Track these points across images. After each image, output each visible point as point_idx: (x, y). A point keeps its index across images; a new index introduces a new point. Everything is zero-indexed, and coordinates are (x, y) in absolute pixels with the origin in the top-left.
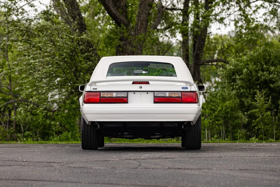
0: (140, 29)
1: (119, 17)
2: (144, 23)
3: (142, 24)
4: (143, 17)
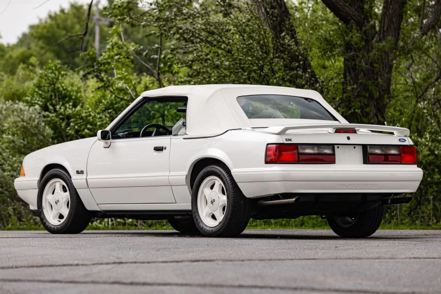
0: (387, 29)
1: (344, 9)
2: (394, 19)
3: (391, 21)
4: (392, 9)
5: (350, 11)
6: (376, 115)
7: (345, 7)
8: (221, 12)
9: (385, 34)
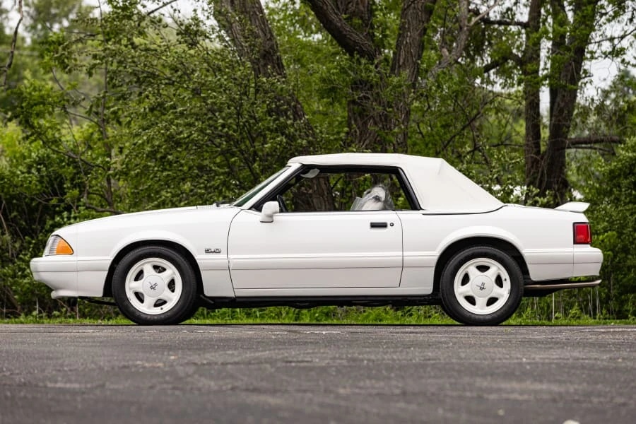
0: (404, 63)
2: (413, 51)
3: (408, 53)
4: (411, 36)
5: (358, 38)
7: (353, 34)
9: (401, 69)
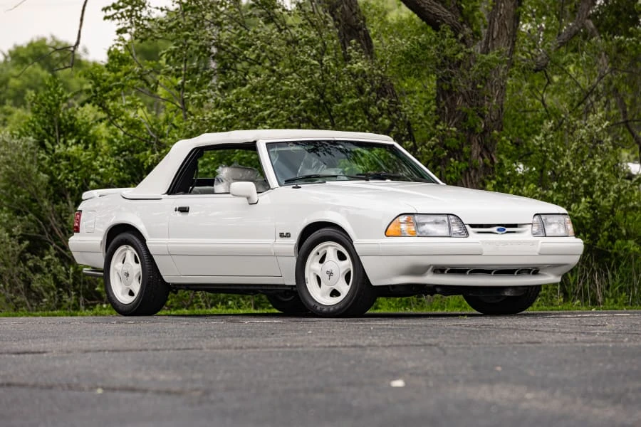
0: (497, 36)
1: (431, 9)
4: (504, 8)
6: (481, 155)
7: (432, 7)
8: (261, 15)
9: (495, 43)
